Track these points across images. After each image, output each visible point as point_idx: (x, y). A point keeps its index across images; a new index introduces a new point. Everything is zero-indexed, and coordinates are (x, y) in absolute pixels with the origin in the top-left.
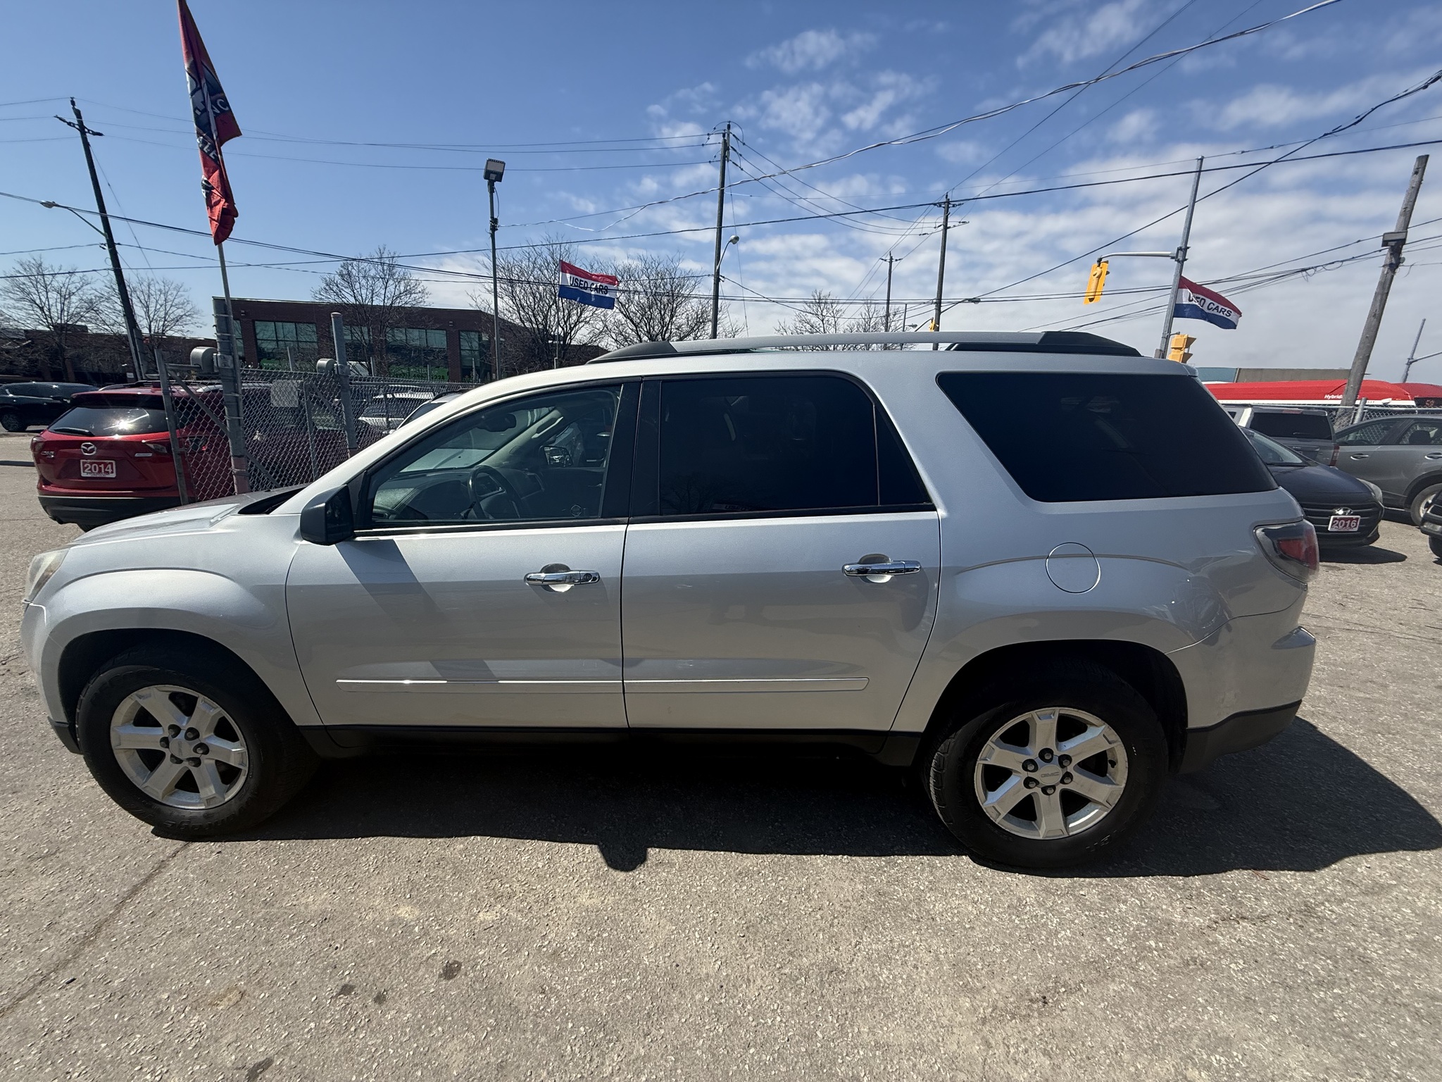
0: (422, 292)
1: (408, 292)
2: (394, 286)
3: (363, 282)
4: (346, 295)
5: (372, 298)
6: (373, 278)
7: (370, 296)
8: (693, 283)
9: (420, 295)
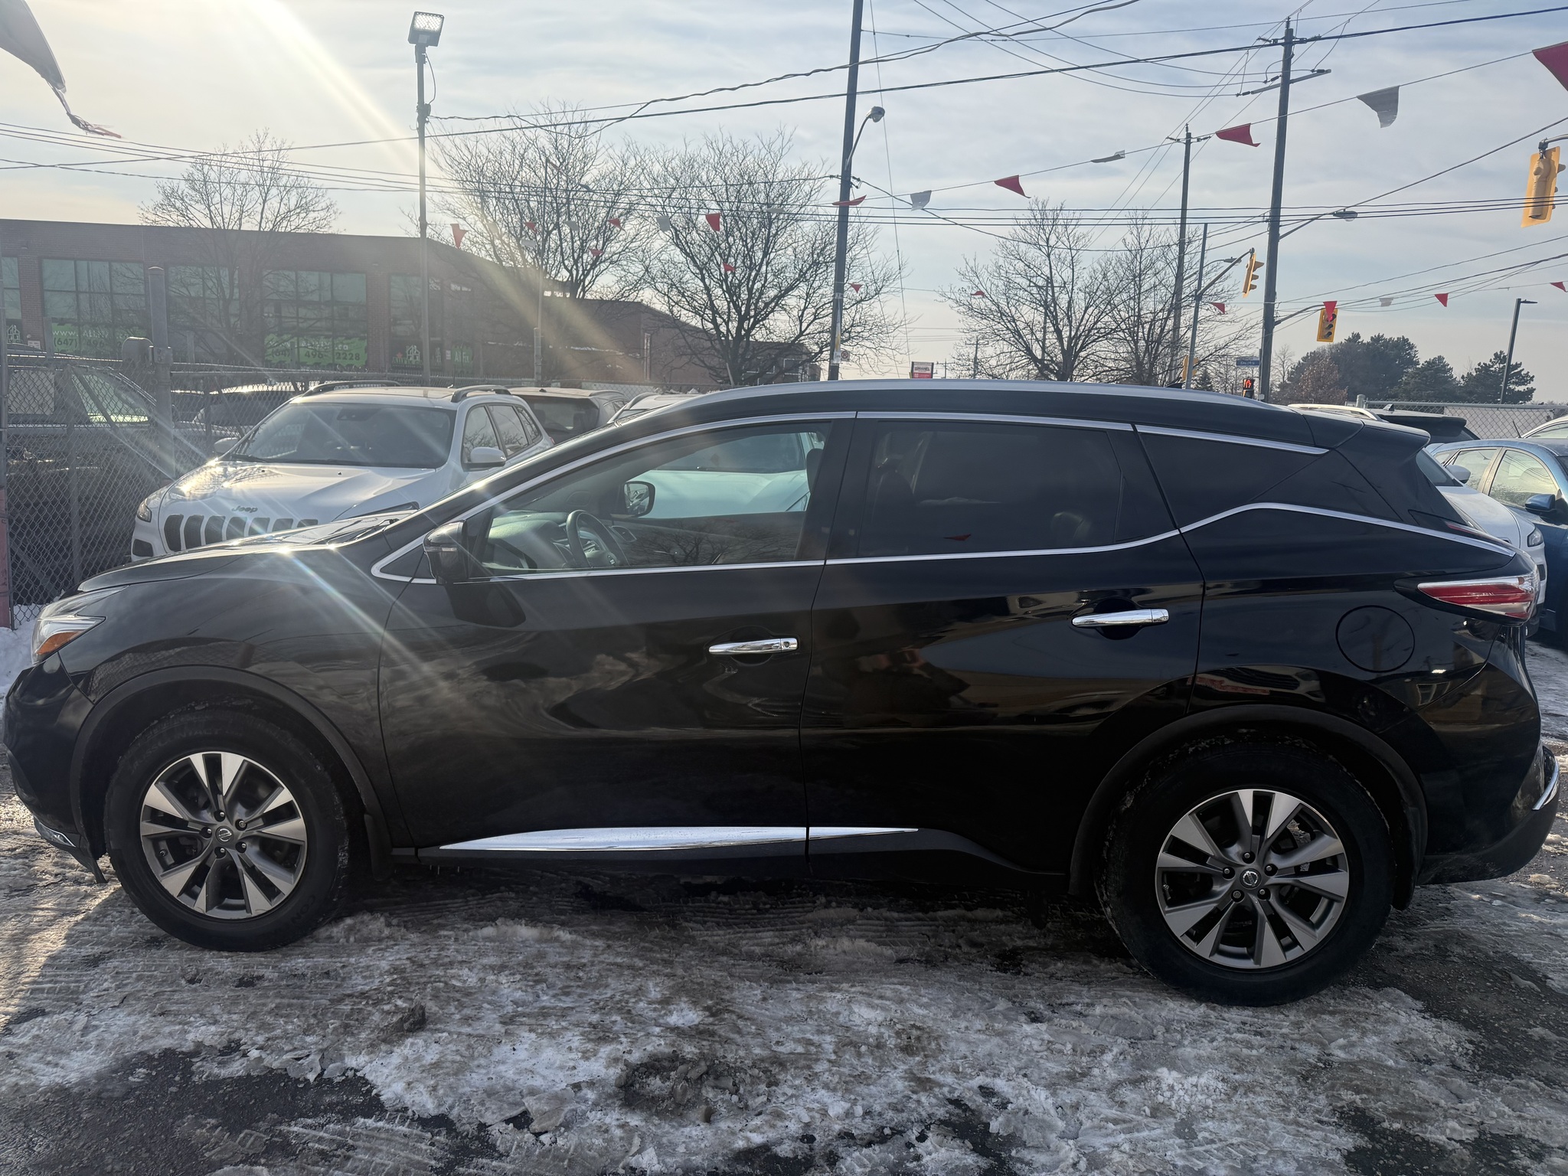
0: (328, 208)
1: (304, 208)
2: (278, 199)
3: (227, 192)
4: (197, 214)
5: (240, 219)
6: (245, 185)
7: (237, 215)
8: (807, 188)
9: (322, 214)
